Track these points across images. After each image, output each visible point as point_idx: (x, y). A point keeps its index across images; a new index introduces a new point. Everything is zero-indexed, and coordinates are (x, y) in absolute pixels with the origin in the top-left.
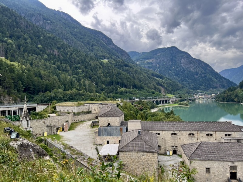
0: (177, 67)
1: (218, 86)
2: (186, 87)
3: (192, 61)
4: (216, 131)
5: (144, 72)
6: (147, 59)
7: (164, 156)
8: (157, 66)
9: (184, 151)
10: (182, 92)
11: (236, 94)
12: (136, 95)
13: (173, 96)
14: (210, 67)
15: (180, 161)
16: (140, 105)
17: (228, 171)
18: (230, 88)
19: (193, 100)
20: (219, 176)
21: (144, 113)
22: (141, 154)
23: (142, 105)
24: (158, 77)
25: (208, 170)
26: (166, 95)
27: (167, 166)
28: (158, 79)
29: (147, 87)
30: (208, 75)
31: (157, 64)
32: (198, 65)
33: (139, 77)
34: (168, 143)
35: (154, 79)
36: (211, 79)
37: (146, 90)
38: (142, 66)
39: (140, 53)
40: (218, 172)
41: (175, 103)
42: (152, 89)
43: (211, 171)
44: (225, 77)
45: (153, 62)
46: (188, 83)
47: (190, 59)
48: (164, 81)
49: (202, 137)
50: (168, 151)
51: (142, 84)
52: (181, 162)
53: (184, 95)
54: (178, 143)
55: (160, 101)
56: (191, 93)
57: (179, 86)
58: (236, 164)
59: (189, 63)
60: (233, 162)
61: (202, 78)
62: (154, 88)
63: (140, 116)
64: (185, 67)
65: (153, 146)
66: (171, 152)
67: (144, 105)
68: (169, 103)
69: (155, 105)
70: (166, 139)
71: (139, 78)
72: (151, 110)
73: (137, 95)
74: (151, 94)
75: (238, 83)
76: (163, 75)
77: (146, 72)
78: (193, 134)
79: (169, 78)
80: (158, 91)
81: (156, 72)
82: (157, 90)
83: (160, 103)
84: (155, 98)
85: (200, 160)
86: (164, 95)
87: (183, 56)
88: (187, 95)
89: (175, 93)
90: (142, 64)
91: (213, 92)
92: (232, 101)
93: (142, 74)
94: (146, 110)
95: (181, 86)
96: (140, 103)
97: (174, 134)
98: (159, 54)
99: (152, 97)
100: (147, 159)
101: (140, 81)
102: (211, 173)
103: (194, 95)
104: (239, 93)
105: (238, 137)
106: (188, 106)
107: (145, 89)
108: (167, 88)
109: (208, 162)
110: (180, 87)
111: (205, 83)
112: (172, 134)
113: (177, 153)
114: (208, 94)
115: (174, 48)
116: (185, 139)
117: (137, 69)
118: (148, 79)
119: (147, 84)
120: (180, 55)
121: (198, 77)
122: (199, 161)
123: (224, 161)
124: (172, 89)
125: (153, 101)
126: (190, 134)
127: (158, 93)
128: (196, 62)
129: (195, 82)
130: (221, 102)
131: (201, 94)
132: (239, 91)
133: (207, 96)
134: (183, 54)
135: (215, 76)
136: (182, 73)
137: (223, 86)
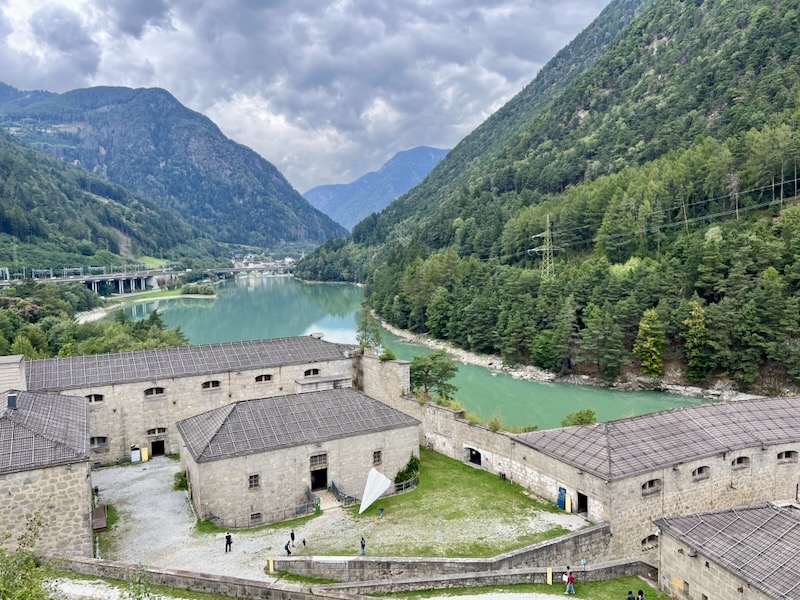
0: (176, 165)
1: (302, 233)
2: (206, 234)
3: (224, 150)
4: (280, 366)
5: (46, 171)
6: (57, 119)
7: (120, 469)
8: (98, 151)
9: (186, 441)
10: (195, 251)
11: (346, 259)
12: (12, 259)
13: (164, 263)
14: (279, 175)
15: (174, 473)
16: (30, 299)
17: (307, 470)
18: (331, 242)
19: (229, 278)
20: (283, 490)
21: (47, 328)
22: (19, 477)
23: (38, 300)
24: (106, 192)
25: (254, 480)
26: (140, 261)
27: (128, 499)
28: (106, 201)
29: (60, 229)
30: (274, 199)
31: (100, 144)
32: (242, 163)
33: (21, 190)
34: (134, 424)
35: (87, 199)
36: (282, 211)
37: (57, 241)
38: (35, 144)
39: (22, 94)
40: (281, 479)
41: (171, 288)
42: (81, 237)
43: (262, 481)
44: (319, 209)
45: (81, 136)
46: (212, 220)
47: (217, 143)
48: (128, 209)
49: (242, 387)
50: (134, 449)
51: (39, 216)
52: (178, 475)
53: (200, 261)
54: (168, 418)
55: (116, 282)
56: (222, 253)
57: (184, 228)
58: (326, 447)
59: (214, 154)
60: (318, 444)
61: (257, 207)
62: (90, 235)
63: (27, 341)
64: (202, 168)
65: (68, 443)
66: (146, 452)
67: (44, 297)
68: (148, 287)
69: (95, 298)
70: (126, 410)
71: (21, 194)
72: (76, 316)
73: (16, 262)
74: (77, 256)
75: (350, 228)
76: (125, 189)
77: (53, 173)
78: (216, 383)
79: (149, 199)
80: (105, 247)
81: (97, 173)
82: (101, 241)
83: (117, 290)
84: (95, 273)
85: (233, 456)
86: (129, 262)
87: (193, 128)
88: (210, 259)
89: (171, 252)
90: (34, 139)
91: (288, 250)
92: (336, 277)
93: (37, 177)
94: (53, 318)
95: (190, 230)
96: (28, 290)
97: (154, 391)
98: (105, 109)
99: (81, 269)
100: (45, 490)
101: (29, 206)
102: (263, 485)
103: (233, 261)
104: (353, 255)
105: (337, 374)
106: (214, 296)
107: (51, 235)
108: (142, 235)
109: (253, 456)
110: (187, 234)
111: (265, 224)
112: (149, 392)
113: (166, 451)
114: (275, 258)
115: (162, 97)
116: (191, 401)
117: (11, 156)
118: (62, 199)
119: (59, 216)
120: (186, 122)
121: (244, 205)
122: (229, 460)
123: (297, 445)
124: (160, 239)
125: (89, 284)
126: (206, 385)
127: (106, 252)
128: (236, 154)
129: (234, 219)
130: (308, 282)
131: (253, 256)
132: (354, 251)
133: (271, 264)
134: (193, 122)
135: (294, 205)
136: (193, 186)
137: (313, 235)
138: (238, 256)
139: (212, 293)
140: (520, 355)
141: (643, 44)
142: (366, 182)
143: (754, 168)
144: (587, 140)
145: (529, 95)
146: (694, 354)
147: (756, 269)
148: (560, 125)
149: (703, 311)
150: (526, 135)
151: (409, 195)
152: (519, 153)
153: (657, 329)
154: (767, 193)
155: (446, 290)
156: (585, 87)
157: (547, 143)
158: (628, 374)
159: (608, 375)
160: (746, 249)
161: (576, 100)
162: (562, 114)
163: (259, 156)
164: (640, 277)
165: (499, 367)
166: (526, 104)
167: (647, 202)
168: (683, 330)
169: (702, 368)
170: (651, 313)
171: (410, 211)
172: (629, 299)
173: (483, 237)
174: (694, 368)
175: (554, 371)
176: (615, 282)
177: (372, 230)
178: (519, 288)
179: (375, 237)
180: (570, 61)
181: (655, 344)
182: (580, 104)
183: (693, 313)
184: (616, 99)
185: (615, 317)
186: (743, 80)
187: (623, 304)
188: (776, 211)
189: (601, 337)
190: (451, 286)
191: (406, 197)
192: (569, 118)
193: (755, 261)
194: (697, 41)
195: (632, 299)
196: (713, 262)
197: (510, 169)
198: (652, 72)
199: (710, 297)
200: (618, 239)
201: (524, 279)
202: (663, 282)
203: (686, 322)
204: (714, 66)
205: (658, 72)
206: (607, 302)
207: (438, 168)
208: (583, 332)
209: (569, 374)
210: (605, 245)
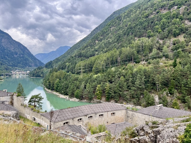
1: (33, 65)
2: (5, 64)
3: (12, 42)
11: (42, 72)
14: (28, 50)
18: (39, 67)
19: (10, 76)
30: (26, 56)
32: (17, 46)
36: (28, 59)
46: (8, 61)
47: (10, 41)
53: (1, 71)
56: (9, 69)
59: (9, 43)
61: (21, 58)
64: (5, 47)
88: (5, 71)
91: (28, 69)
92: (39, 76)
103: (12, 71)
104: (44, 71)
105: (5, 100)
111: (23, 62)
114: (24, 71)
120: (2, 34)
121: (17, 57)
128: (16, 44)
129: (14, 60)
130: (32, 77)
131: (18, 70)
132: (45, 70)
133: (23, 73)
134: (4, 35)
135: (31, 58)
136: (2, 51)
137: (36, 65)
138: (14, 70)
139: (2, 80)
140: (72, 95)
141: (110, 28)
142: (52, 53)
143: (122, 55)
144: (96, 47)
145: (89, 36)
146: (107, 95)
147: (120, 76)
148: (92, 43)
149: (109, 85)
150: (85, 45)
151: (60, 57)
152: (83, 49)
153: (100, 89)
154: (125, 61)
155: (59, 80)
156: (98, 36)
157: (89, 47)
158: (94, 99)
159: (90, 100)
160: (119, 72)
161: (96, 38)
162: (93, 41)
163: (22, 45)
164: (98, 77)
165: (68, 98)
166: (88, 38)
167: (102, 61)
168: (105, 89)
169: (108, 98)
170: (99, 86)
171: (60, 60)
172: (95, 82)
173: (72, 67)
174: (107, 98)
175: (79, 99)
176: (93, 79)
177: (49, 65)
178: (74, 80)
179: (51, 66)
180: (98, 30)
181: (99, 92)
182: (97, 39)
183: (107, 86)
184: (104, 39)
185: (92, 86)
186: (125, 37)
187: (94, 84)
188: (127, 65)
189: (89, 91)
190: (60, 79)
191: (59, 57)
192: (94, 42)
193: (120, 75)
194: (118, 28)
195: (96, 82)
196: (112, 75)
197: (81, 52)
198: (110, 34)
199: (111, 82)
200: (97, 69)
201: (75, 78)
202: (102, 79)
203: (105, 88)
204: (120, 34)
205: (111, 34)
206: (91, 83)
207: (68, 51)
208: (85, 90)
209: (82, 99)
210: (94, 70)
